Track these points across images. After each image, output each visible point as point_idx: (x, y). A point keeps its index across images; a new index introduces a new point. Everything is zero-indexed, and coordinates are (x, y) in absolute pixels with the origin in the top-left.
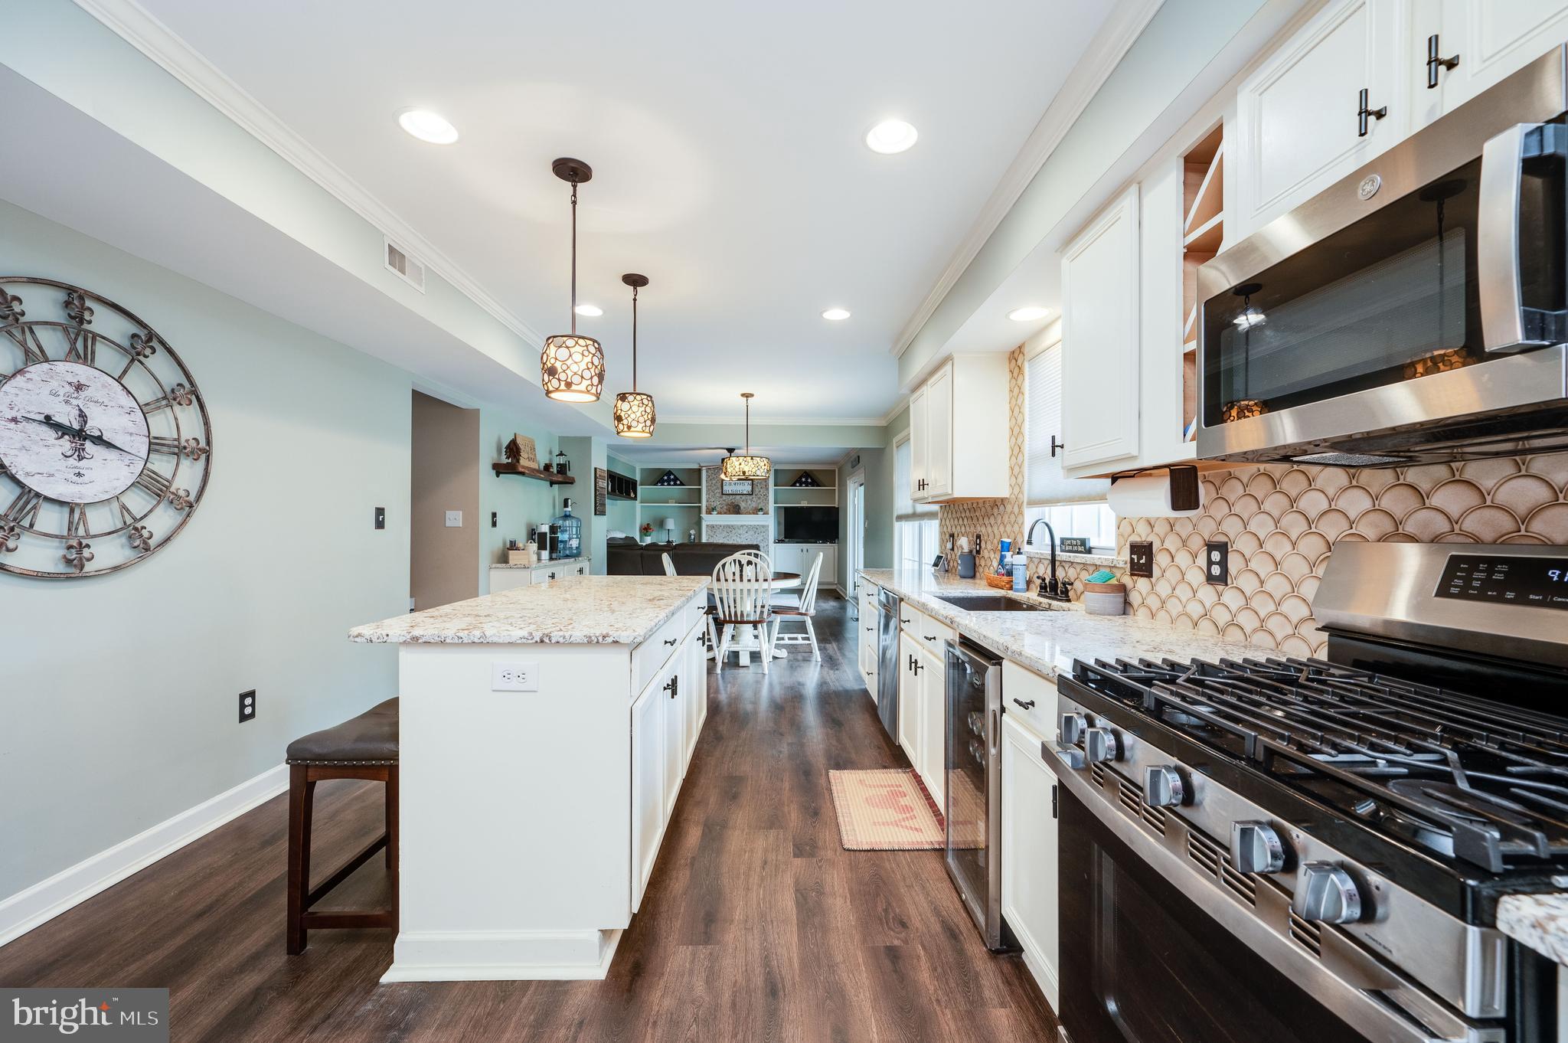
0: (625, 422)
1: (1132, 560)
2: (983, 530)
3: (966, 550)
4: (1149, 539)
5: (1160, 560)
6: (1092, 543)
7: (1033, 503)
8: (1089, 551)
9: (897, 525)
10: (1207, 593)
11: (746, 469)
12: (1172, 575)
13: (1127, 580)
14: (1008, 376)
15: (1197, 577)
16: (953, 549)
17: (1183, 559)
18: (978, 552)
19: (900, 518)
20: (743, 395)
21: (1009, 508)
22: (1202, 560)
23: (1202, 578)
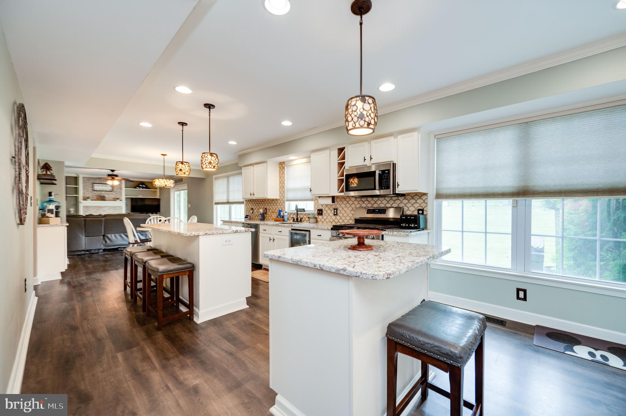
0: (183, 171)
1: (318, 212)
2: (268, 207)
3: (262, 213)
4: (322, 208)
5: (324, 212)
6: (305, 210)
7: (287, 200)
8: (304, 211)
9: (215, 206)
10: (334, 217)
11: (167, 184)
12: (327, 215)
13: (317, 216)
14: (278, 168)
15: (332, 214)
16: (253, 213)
17: (329, 212)
18: (266, 213)
19: (216, 204)
20: (162, 155)
21: (279, 202)
22: (333, 212)
23: (333, 215)
